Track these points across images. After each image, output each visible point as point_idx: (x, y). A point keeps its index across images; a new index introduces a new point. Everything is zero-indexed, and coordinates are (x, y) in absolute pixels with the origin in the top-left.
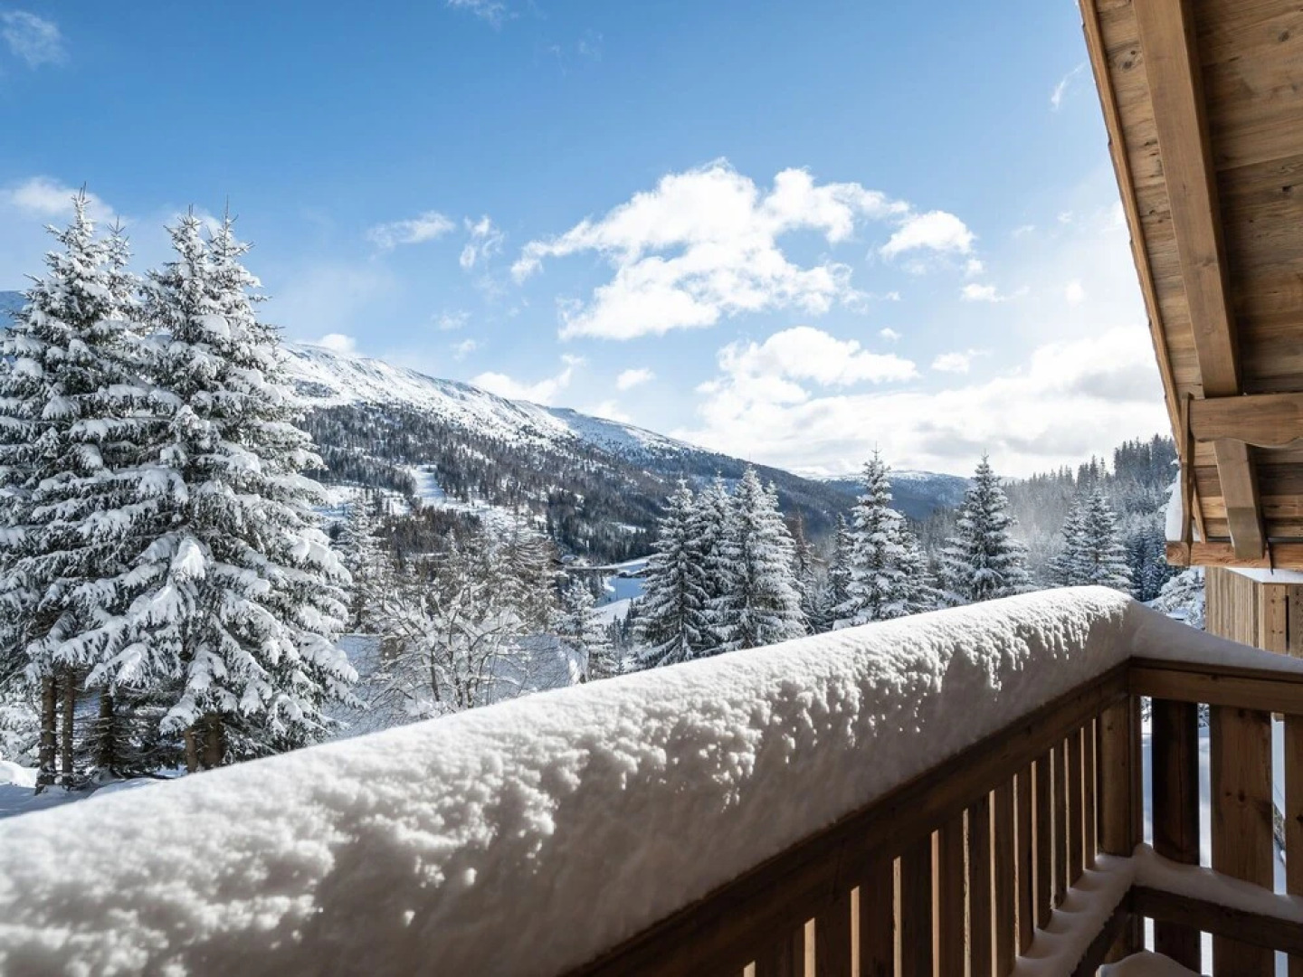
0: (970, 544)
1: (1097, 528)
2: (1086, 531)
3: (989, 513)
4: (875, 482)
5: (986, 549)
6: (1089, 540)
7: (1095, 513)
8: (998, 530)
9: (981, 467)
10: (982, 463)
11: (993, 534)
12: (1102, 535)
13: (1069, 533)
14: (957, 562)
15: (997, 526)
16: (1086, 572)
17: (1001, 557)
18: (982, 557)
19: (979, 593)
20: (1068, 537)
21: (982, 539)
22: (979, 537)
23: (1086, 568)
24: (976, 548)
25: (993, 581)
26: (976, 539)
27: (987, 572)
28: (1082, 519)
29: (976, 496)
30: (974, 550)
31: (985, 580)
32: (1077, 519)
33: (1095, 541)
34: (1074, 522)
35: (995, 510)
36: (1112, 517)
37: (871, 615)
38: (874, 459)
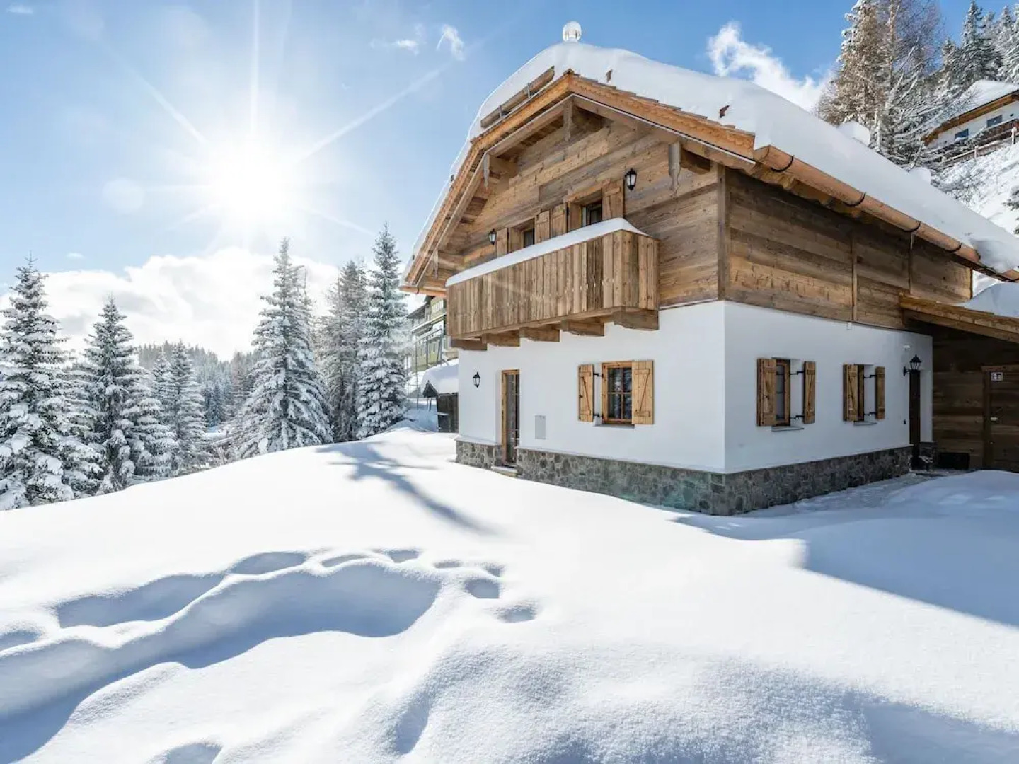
0: (98, 367)
1: (180, 369)
2: (172, 372)
3: (115, 343)
4: (30, 287)
5: (112, 371)
6: (175, 377)
7: (180, 359)
8: (124, 356)
9: (108, 307)
10: (109, 304)
11: (120, 359)
12: (184, 374)
13: (157, 374)
14: (84, 382)
15: (123, 354)
16: (172, 400)
17: (127, 377)
18: (110, 378)
19: (107, 405)
20: (156, 376)
21: (110, 363)
22: (106, 362)
23: (172, 398)
24: (103, 371)
25: (121, 395)
26: (103, 364)
27: (118, 388)
28: (169, 365)
29: (103, 330)
30: (102, 373)
31: (115, 394)
32: (163, 364)
33: (179, 378)
34: (162, 367)
35: (122, 341)
36: (191, 363)
37: (27, 409)
38: (27, 267)
